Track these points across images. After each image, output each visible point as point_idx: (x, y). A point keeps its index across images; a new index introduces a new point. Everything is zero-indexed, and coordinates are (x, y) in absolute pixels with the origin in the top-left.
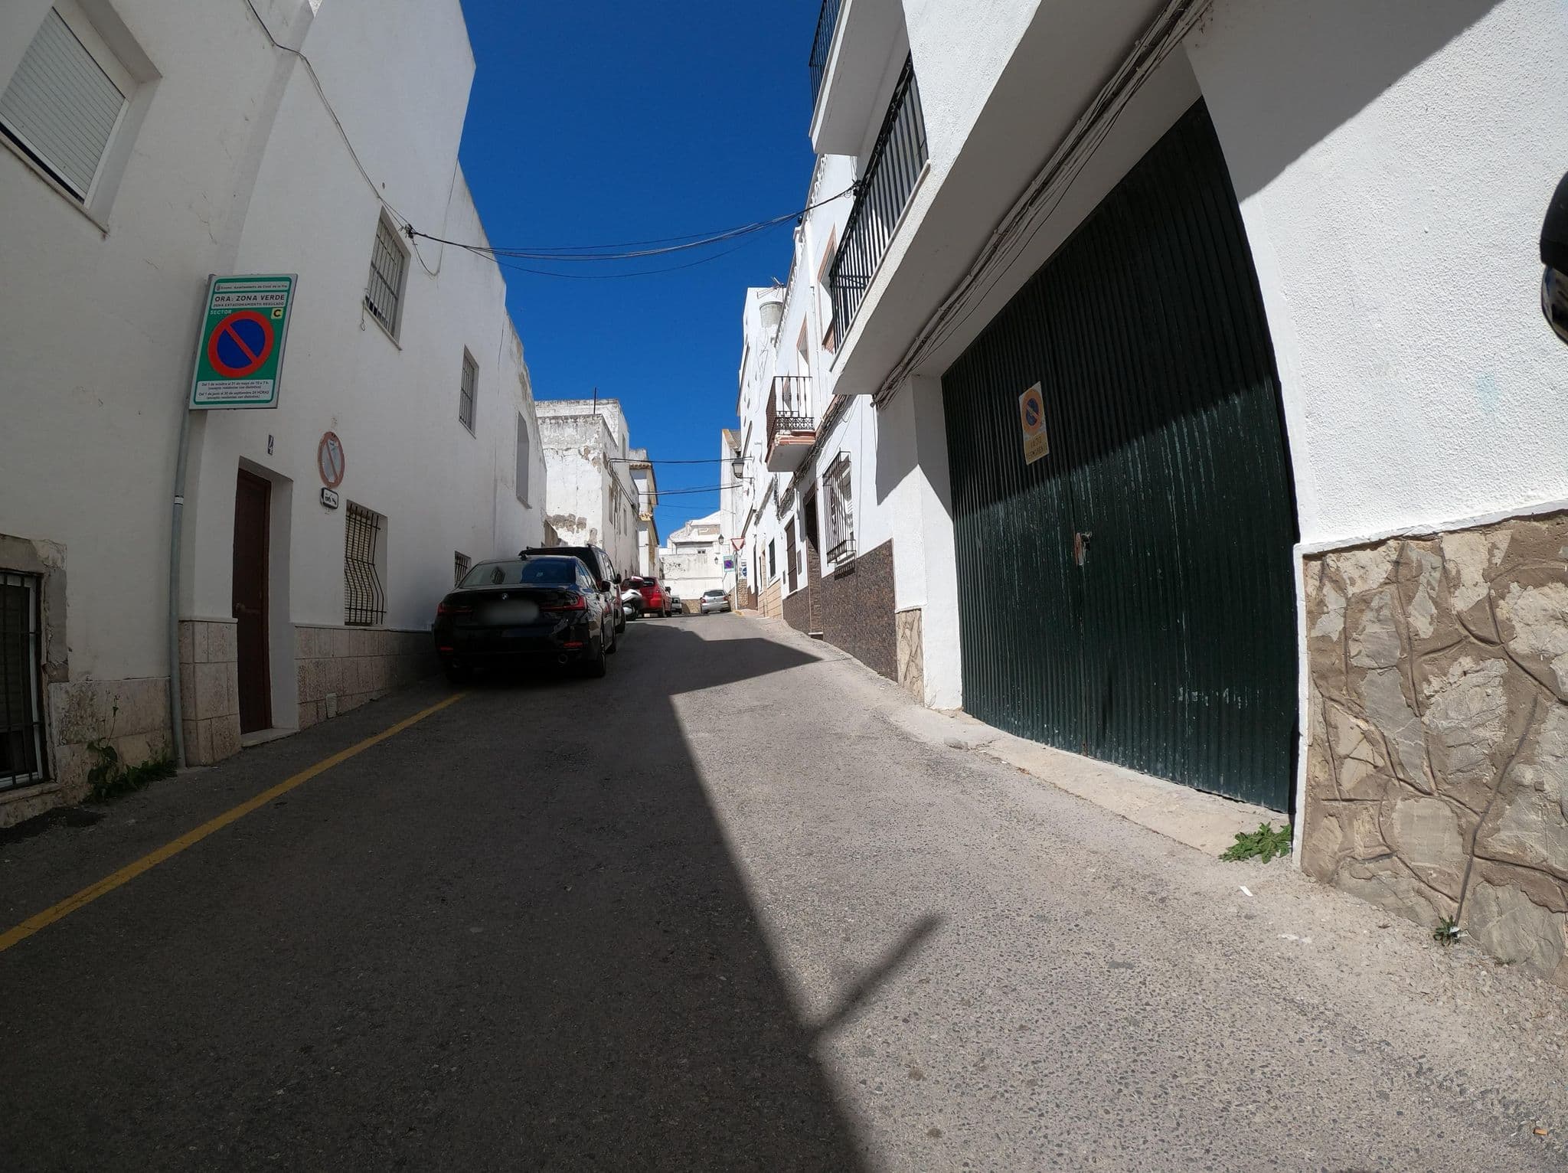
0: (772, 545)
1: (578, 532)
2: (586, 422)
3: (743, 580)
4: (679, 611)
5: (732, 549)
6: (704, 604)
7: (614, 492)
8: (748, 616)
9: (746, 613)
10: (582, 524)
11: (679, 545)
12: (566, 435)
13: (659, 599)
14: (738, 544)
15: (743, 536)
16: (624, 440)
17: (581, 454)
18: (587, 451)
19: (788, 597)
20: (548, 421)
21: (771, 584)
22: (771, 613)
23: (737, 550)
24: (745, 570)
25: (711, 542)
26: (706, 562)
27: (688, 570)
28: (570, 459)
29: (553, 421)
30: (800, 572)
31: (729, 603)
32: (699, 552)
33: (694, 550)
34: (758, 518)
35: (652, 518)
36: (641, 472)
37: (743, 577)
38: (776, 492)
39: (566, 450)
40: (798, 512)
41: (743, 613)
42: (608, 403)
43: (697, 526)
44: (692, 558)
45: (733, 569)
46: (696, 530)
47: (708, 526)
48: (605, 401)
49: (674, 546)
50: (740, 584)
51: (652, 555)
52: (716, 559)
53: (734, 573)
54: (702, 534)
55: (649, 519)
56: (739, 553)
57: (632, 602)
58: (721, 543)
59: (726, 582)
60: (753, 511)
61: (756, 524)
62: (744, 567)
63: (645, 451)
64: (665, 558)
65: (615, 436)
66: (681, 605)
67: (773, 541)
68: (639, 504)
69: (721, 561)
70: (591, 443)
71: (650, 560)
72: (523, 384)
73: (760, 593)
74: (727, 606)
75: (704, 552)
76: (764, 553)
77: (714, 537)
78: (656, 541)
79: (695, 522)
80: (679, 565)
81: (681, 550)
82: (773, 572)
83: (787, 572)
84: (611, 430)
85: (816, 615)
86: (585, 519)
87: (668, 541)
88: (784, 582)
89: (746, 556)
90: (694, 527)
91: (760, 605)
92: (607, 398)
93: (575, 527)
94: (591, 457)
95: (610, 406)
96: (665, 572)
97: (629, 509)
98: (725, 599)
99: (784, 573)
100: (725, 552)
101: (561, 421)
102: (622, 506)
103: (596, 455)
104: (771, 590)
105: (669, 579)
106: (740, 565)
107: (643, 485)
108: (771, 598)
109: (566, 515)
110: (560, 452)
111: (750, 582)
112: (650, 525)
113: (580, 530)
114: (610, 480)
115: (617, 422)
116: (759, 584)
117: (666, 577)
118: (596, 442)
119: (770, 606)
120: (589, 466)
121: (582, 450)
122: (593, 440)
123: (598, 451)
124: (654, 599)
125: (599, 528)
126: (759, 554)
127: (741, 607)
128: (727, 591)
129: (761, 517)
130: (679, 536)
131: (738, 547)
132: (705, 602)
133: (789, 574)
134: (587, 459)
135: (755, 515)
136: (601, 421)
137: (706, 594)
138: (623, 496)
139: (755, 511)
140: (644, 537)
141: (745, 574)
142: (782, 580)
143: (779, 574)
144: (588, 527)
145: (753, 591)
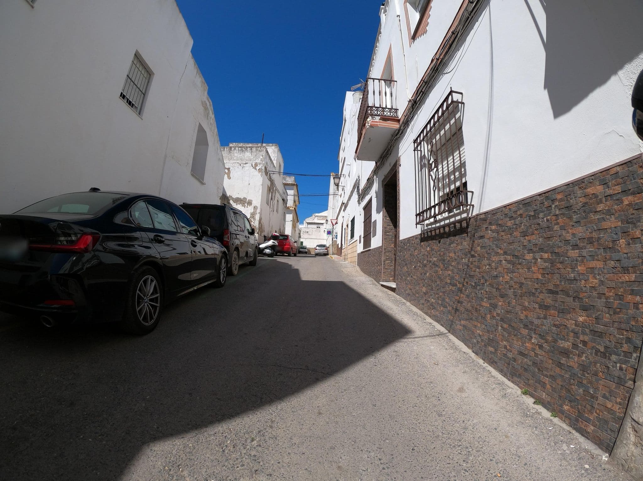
0: (353, 221)
1: (247, 207)
2: (257, 150)
3: (335, 241)
4: (306, 253)
5: (331, 226)
6: (316, 251)
7: (271, 189)
8: (336, 260)
9: (335, 257)
10: (250, 203)
11: (309, 223)
12: (246, 156)
13: (289, 247)
14: (334, 222)
15: (337, 219)
16: (280, 166)
17: (252, 166)
18: (256, 165)
19: (362, 252)
20: (237, 148)
21: (350, 243)
22: (349, 260)
23: (333, 225)
24: (337, 236)
25: (323, 224)
26: (320, 232)
27: (312, 235)
28: (246, 168)
29: (240, 149)
30: (375, 235)
31: (328, 251)
32: (317, 227)
33: (315, 226)
34: (345, 207)
35: (295, 208)
36: (291, 187)
37: (335, 239)
38: (358, 187)
39: (245, 164)
40: (376, 192)
41: (333, 258)
42: (273, 146)
43: (317, 216)
44: (314, 230)
45: (331, 235)
46: (317, 218)
47: (322, 216)
48: (271, 145)
49: (307, 224)
50: (334, 243)
51: (294, 226)
52: (325, 231)
53: (332, 237)
54: (319, 220)
55: (293, 209)
56: (335, 227)
57: (272, 247)
58: (327, 223)
59: (327, 241)
60: (343, 203)
61: (344, 210)
62: (336, 235)
63: (294, 177)
64: (302, 229)
65: (275, 162)
66: (307, 250)
67: (354, 217)
68: (287, 200)
69: (326, 232)
70: (258, 161)
71: (292, 228)
72: (206, 109)
73: (343, 248)
74: (327, 252)
75: (319, 228)
76: (347, 226)
77: (324, 221)
78: (297, 220)
79: (317, 214)
80: (308, 232)
81: (309, 226)
82: (352, 236)
83: (362, 236)
84: (273, 159)
85: (386, 269)
86: (252, 201)
87: (304, 221)
88: (360, 242)
89: (338, 229)
90: (316, 216)
91: (343, 254)
92: (272, 143)
93: (246, 204)
94: (258, 168)
95: (273, 147)
96: (301, 235)
97: (281, 201)
98: (326, 249)
99: (360, 237)
100: (329, 227)
101: (244, 149)
102: (276, 198)
103: (260, 167)
104: (351, 246)
105: (303, 238)
106: (334, 234)
107: (291, 192)
108: (350, 251)
109: (242, 198)
110: (242, 165)
111: (339, 242)
112: (294, 212)
113: (249, 206)
114: (269, 183)
115: (276, 155)
116: (343, 243)
117: (302, 237)
118: (261, 160)
119: (349, 256)
120: (256, 173)
121: (254, 164)
122: (260, 159)
123: (262, 165)
124: (286, 246)
125: (259, 206)
126: (345, 226)
127: (333, 254)
128: (328, 246)
129: (347, 206)
130: (309, 220)
131: (334, 224)
132: (316, 250)
133: (364, 237)
134: (256, 169)
135: (344, 205)
136: (265, 150)
137: (317, 246)
138: (277, 193)
139: (344, 203)
140: (289, 217)
141: (337, 238)
142: (358, 241)
143: (356, 237)
144: (253, 205)
145: (340, 246)
